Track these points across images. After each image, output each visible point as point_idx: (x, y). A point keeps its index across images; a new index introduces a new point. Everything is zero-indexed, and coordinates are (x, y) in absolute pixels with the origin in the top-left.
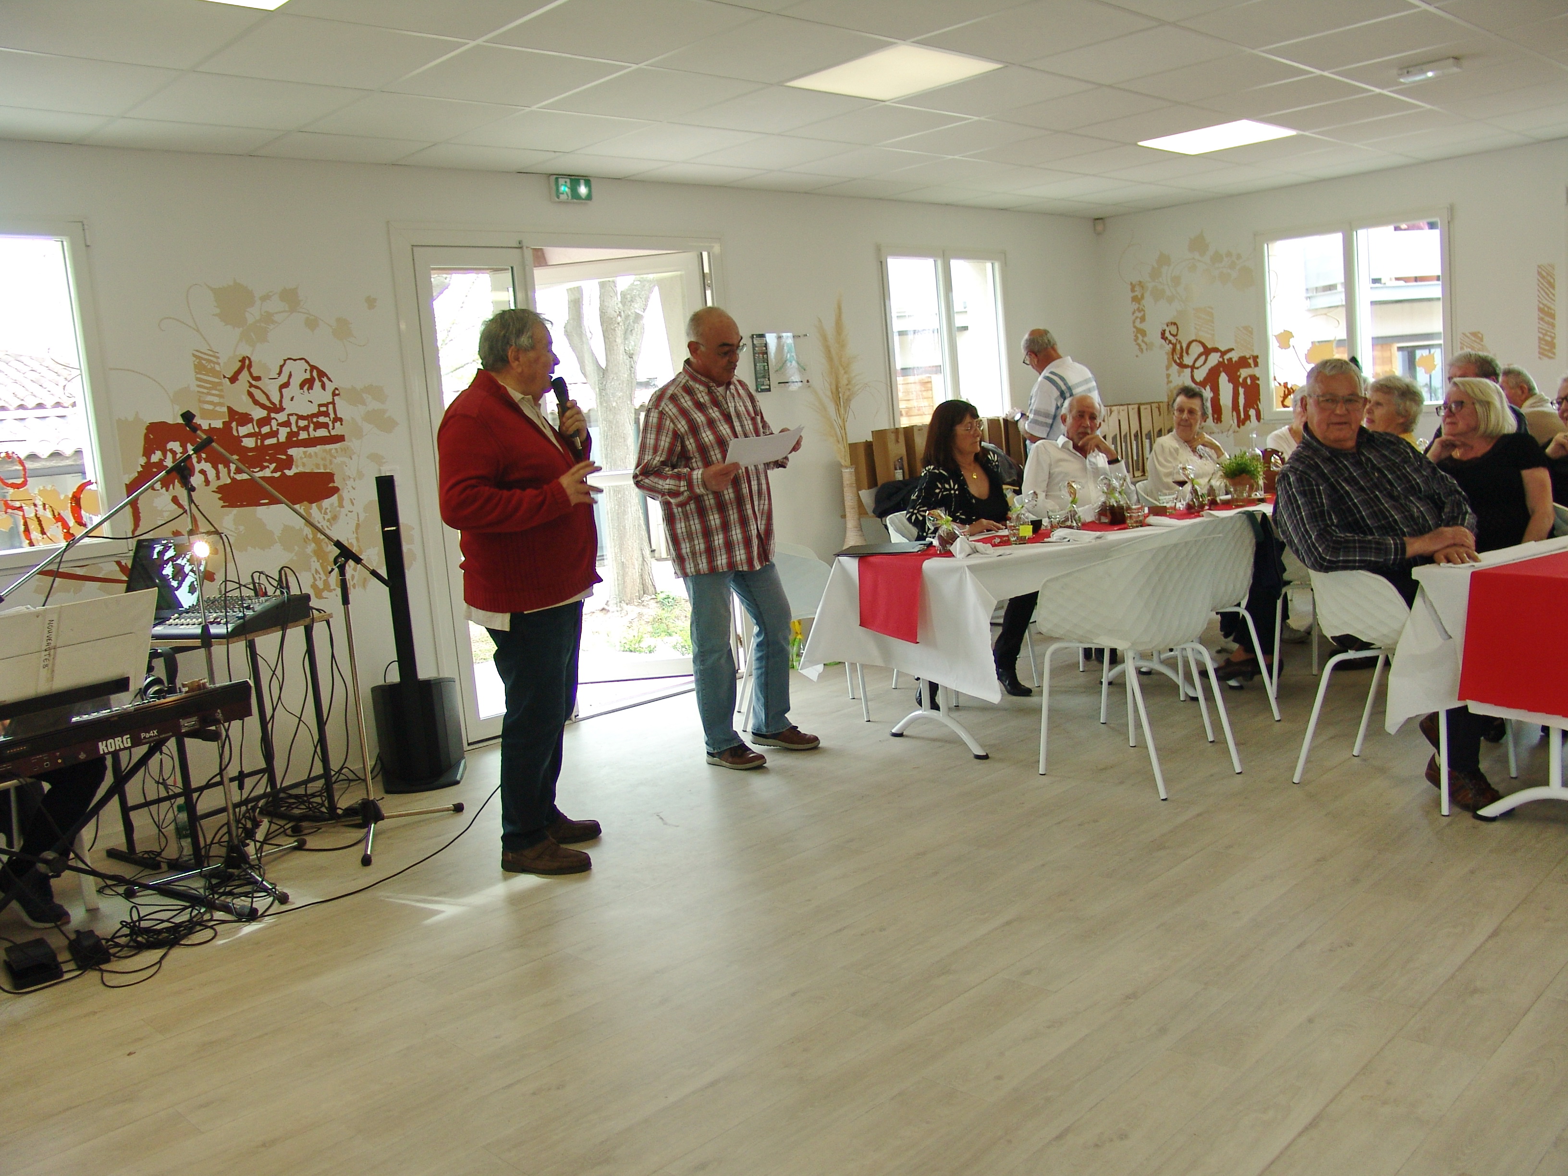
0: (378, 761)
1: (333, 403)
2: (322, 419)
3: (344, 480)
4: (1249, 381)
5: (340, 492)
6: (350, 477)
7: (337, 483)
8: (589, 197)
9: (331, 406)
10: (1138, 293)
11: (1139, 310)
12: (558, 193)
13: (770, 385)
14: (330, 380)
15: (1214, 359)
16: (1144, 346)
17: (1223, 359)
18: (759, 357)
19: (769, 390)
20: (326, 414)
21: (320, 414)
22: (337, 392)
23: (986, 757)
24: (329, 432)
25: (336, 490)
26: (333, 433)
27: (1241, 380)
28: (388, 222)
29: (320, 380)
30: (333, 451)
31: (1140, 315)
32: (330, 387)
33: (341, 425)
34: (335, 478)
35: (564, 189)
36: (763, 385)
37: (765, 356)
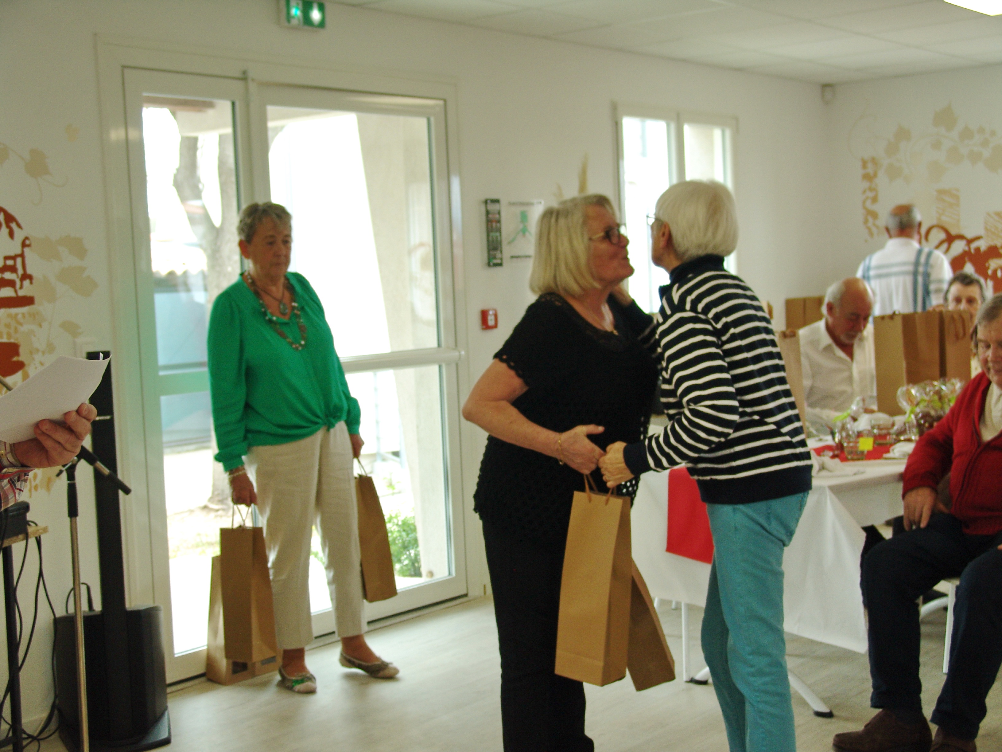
0: (56, 712)
1: (22, 255)
2: (8, 275)
3: (31, 353)
4: (999, 274)
5: (26, 368)
6: (38, 350)
7: (23, 357)
8: (322, 24)
9: (19, 260)
10: (870, 169)
11: (871, 189)
12: (289, 17)
13: (501, 259)
14: (19, 226)
15: (958, 247)
16: (874, 230)
17: (970, 249)
18: (492, 226)
19: (500, 265)
20: (13, 269)
21: (6, 268)
22: (27, 242)
23: (829, 715)
24: (16, 291)
25: (20, 366)
26: (21, 293)
27: (990, 272)
28: (95, 35)
29: (8, 226)
30: (20, 316)
31: (871, 194)
32: (19, 235)
33: (31, 283)
34: (21, 350)
35: (296, 12)
36: (495, 258)
37: (498, 225)
